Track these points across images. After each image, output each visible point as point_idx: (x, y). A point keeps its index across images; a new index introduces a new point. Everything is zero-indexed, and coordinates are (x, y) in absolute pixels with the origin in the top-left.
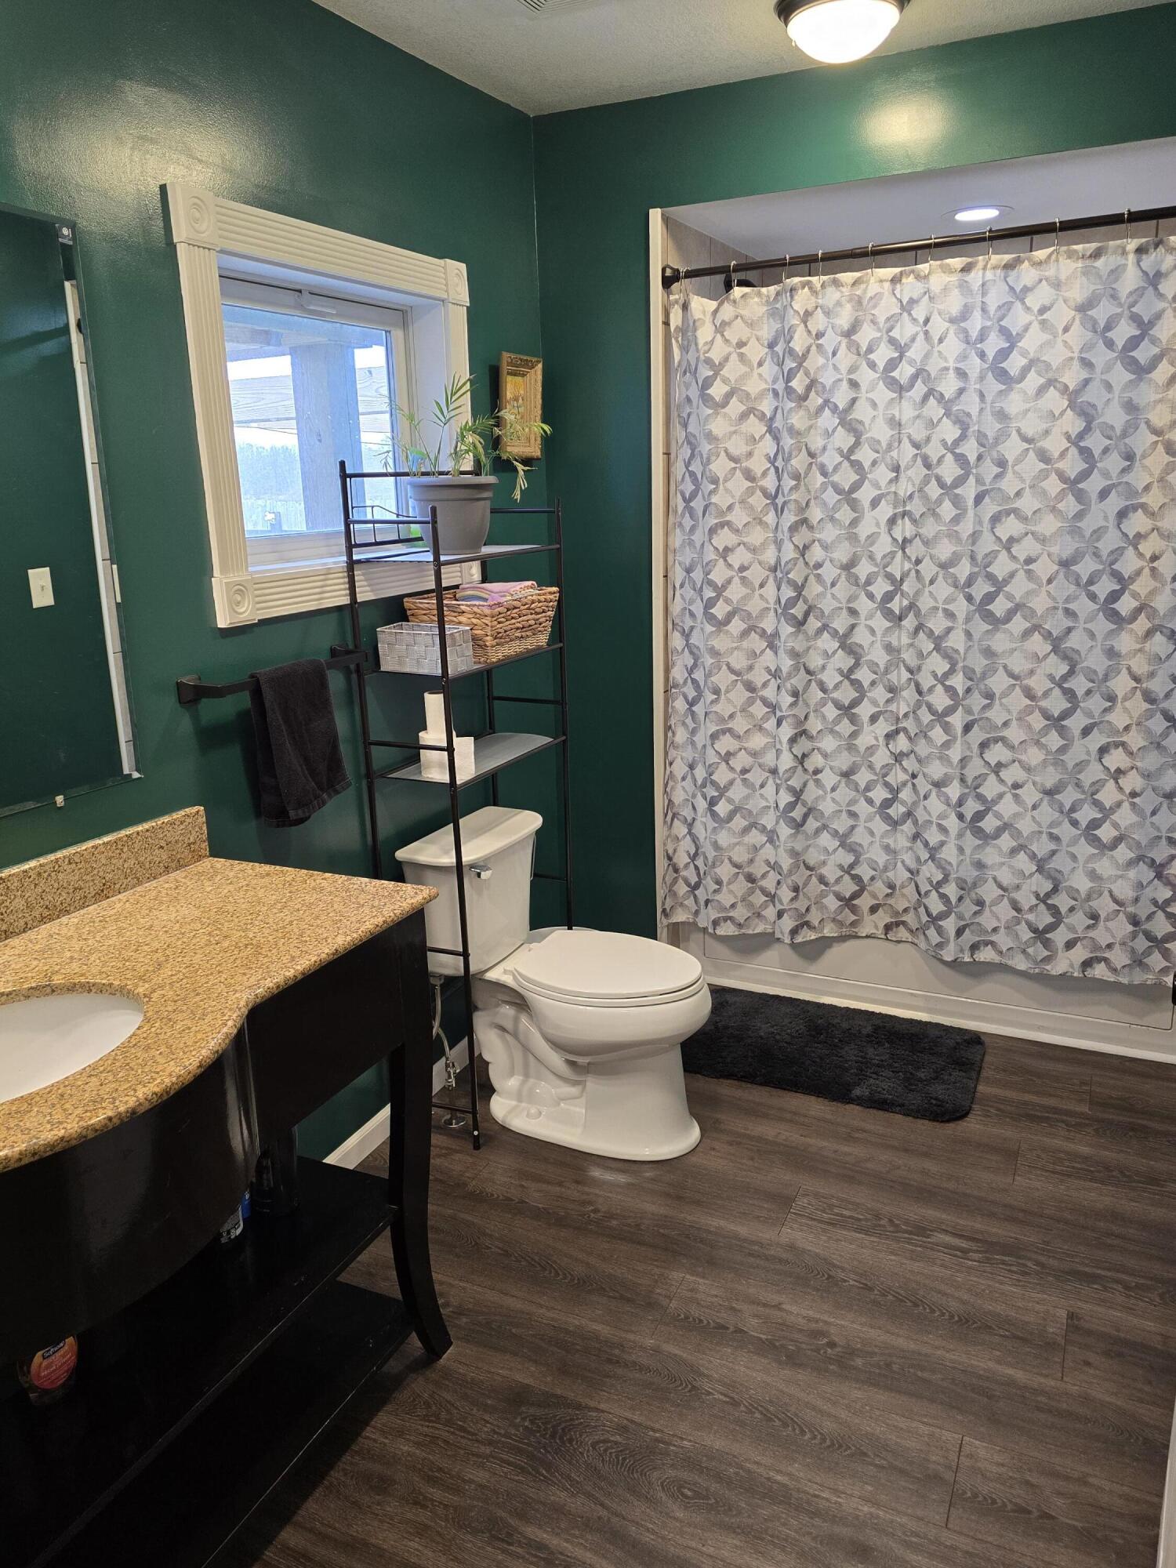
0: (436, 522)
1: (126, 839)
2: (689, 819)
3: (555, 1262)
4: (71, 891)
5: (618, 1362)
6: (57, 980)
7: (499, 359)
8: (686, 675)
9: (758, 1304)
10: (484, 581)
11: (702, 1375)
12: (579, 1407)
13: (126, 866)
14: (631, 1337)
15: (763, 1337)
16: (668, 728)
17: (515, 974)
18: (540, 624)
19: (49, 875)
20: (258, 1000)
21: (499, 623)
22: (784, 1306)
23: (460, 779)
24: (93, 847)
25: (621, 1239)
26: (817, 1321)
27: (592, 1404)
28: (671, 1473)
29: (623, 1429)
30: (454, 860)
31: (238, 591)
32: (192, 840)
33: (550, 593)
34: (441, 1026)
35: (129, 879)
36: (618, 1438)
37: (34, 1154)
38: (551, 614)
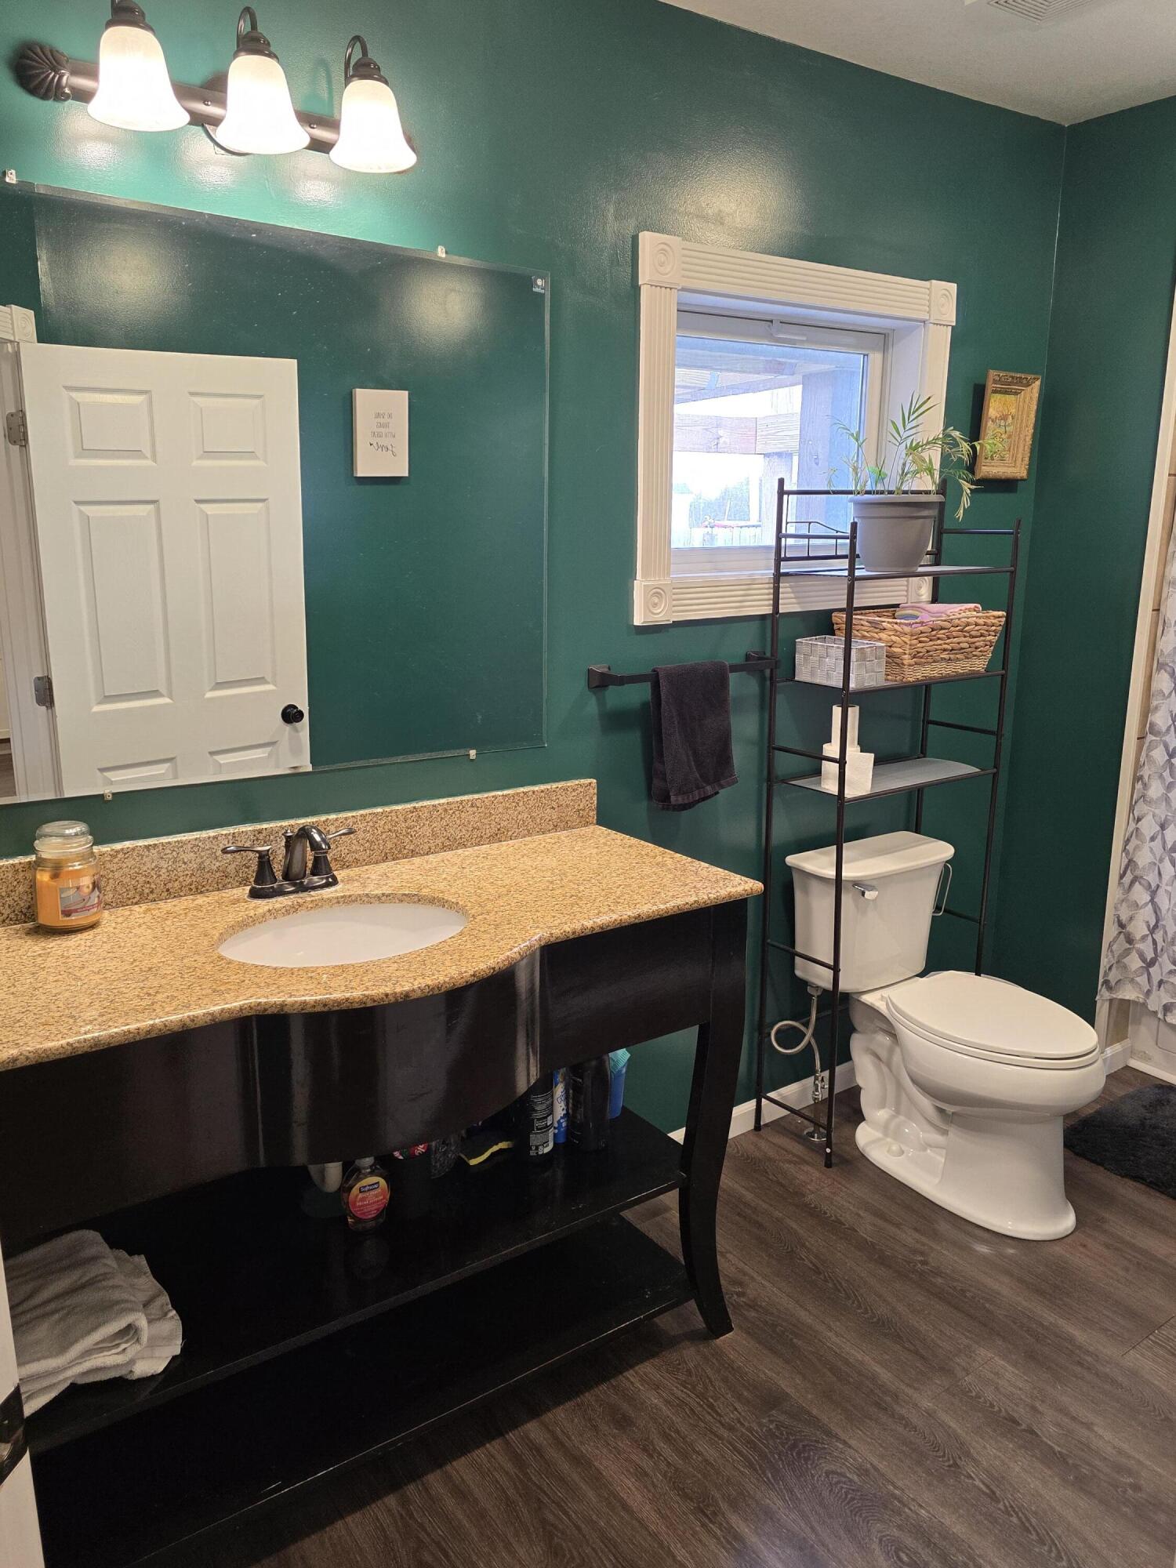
0: (855, 537)
1: (522, 795)
2: (1153, 886)
3: (862, 1295)
4: (470, 829)
5: (886, 1409)
6: (425, 892)
7: (986, 376)
8: (1170, 722)
9: (1066, 1415)
10: (934, 600)
11: (968, 1454)
12: (829, 1433)
13: (520, 817)
14: (910, 1391)
15: (1057, 1449)
16: (1137, 778)
17: (889, 1003)
18: (976, 648)
19: (454, 812)
20: (552, 939)
21: (920, 642)
22: (1096, 1429)
23: (849, 793)
24: (493, 797)
25: (940, 1298)
26: (1129, 1457)
27: (843, 1436)
28: (896, 1532)
29: (863, 1472)
30: (834, 873)
31: (658, 593)
32: (581, 807)
33: (995, 617)
34: (813, 1035)
35: (521, 829)
36: (855, 1478)
37: (325, 1005)
38: (993, 639)
